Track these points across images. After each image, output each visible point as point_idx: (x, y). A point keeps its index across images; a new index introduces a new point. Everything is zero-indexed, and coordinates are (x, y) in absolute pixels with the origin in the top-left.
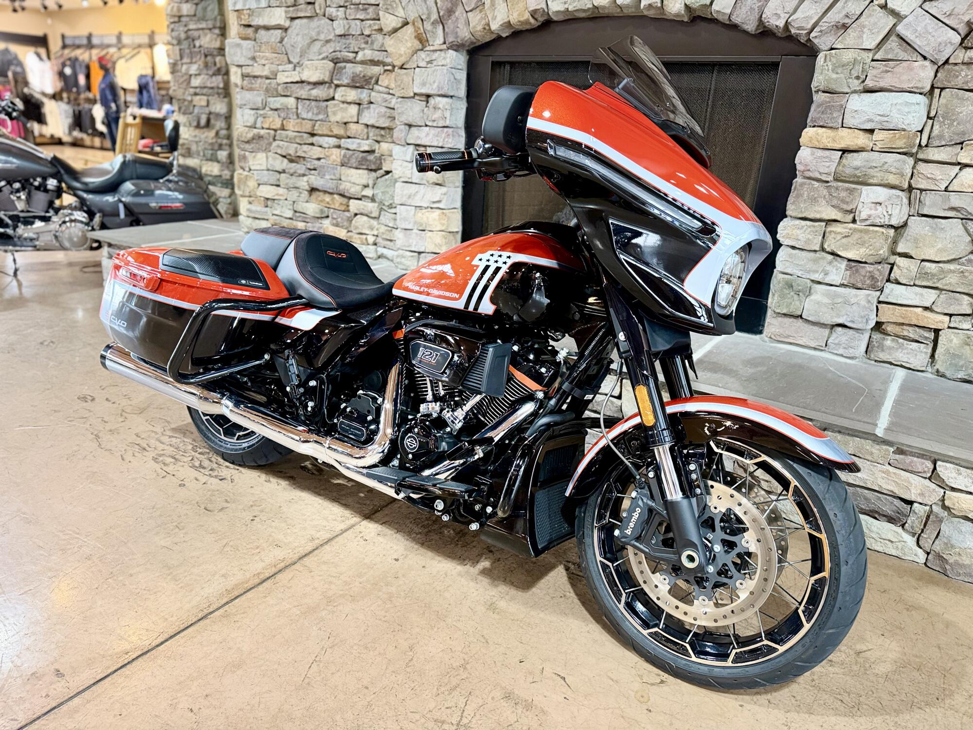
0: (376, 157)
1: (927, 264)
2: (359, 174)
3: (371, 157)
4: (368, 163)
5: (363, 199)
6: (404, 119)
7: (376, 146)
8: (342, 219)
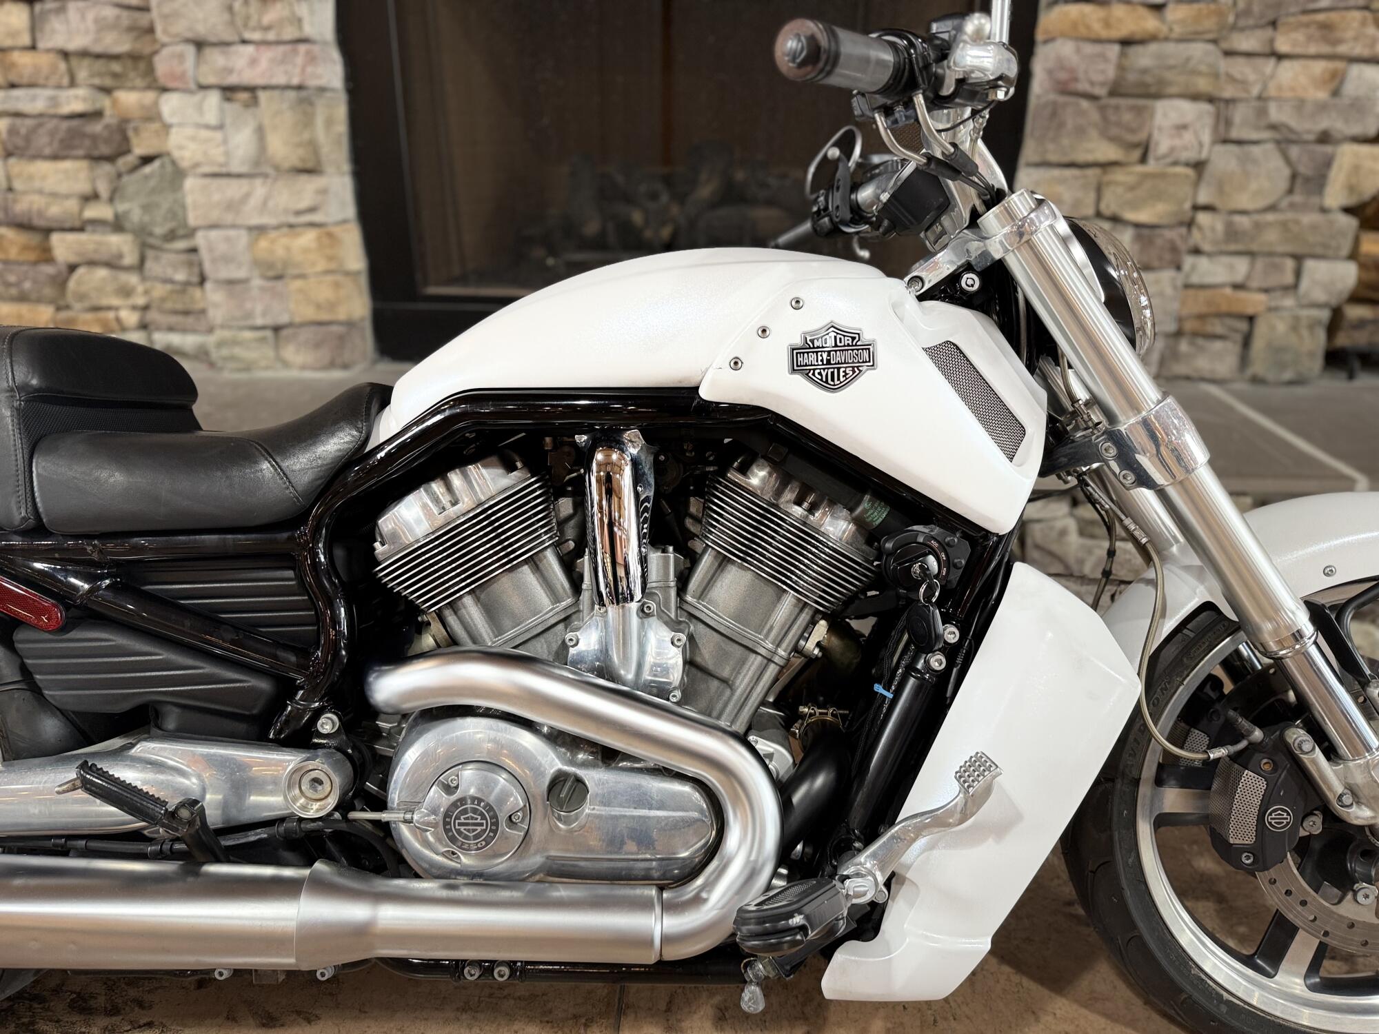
0: (107, 127)
1: (1237, 219)
2: (66, 172)
3: (97, 128)
4: (87, 142)
5: (89, 228)
6: (180, 27)
7: (105, 102)
8: (35, 282)
